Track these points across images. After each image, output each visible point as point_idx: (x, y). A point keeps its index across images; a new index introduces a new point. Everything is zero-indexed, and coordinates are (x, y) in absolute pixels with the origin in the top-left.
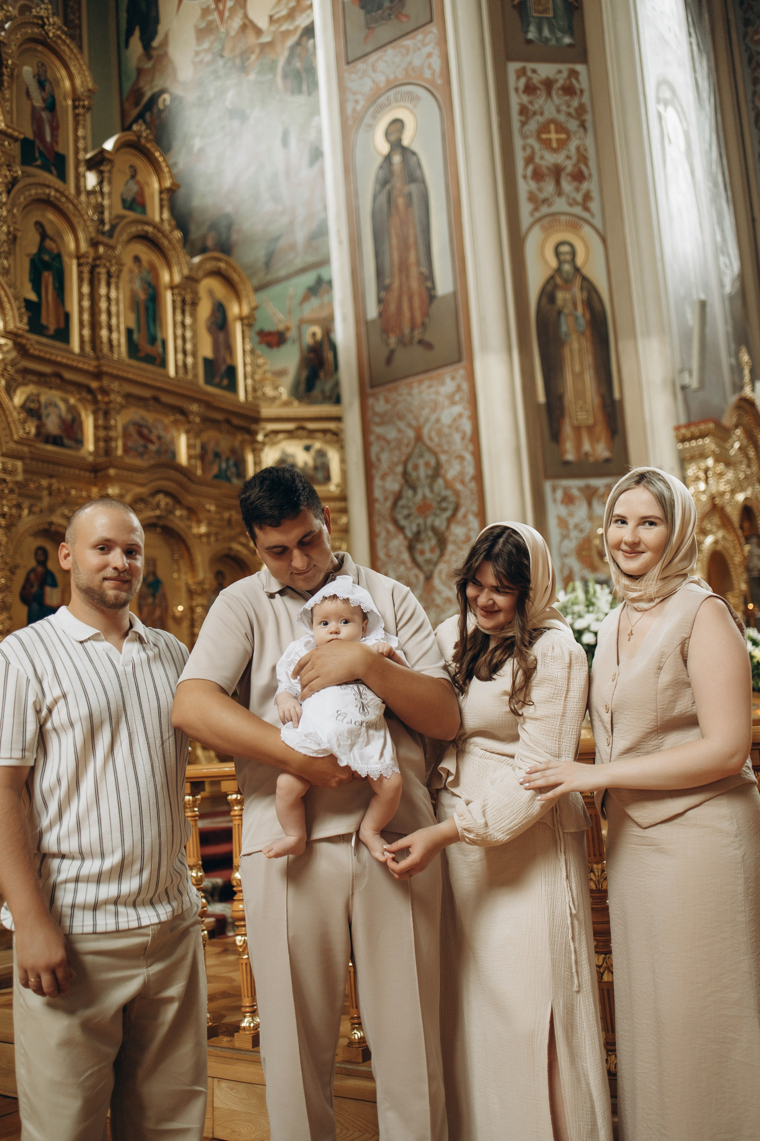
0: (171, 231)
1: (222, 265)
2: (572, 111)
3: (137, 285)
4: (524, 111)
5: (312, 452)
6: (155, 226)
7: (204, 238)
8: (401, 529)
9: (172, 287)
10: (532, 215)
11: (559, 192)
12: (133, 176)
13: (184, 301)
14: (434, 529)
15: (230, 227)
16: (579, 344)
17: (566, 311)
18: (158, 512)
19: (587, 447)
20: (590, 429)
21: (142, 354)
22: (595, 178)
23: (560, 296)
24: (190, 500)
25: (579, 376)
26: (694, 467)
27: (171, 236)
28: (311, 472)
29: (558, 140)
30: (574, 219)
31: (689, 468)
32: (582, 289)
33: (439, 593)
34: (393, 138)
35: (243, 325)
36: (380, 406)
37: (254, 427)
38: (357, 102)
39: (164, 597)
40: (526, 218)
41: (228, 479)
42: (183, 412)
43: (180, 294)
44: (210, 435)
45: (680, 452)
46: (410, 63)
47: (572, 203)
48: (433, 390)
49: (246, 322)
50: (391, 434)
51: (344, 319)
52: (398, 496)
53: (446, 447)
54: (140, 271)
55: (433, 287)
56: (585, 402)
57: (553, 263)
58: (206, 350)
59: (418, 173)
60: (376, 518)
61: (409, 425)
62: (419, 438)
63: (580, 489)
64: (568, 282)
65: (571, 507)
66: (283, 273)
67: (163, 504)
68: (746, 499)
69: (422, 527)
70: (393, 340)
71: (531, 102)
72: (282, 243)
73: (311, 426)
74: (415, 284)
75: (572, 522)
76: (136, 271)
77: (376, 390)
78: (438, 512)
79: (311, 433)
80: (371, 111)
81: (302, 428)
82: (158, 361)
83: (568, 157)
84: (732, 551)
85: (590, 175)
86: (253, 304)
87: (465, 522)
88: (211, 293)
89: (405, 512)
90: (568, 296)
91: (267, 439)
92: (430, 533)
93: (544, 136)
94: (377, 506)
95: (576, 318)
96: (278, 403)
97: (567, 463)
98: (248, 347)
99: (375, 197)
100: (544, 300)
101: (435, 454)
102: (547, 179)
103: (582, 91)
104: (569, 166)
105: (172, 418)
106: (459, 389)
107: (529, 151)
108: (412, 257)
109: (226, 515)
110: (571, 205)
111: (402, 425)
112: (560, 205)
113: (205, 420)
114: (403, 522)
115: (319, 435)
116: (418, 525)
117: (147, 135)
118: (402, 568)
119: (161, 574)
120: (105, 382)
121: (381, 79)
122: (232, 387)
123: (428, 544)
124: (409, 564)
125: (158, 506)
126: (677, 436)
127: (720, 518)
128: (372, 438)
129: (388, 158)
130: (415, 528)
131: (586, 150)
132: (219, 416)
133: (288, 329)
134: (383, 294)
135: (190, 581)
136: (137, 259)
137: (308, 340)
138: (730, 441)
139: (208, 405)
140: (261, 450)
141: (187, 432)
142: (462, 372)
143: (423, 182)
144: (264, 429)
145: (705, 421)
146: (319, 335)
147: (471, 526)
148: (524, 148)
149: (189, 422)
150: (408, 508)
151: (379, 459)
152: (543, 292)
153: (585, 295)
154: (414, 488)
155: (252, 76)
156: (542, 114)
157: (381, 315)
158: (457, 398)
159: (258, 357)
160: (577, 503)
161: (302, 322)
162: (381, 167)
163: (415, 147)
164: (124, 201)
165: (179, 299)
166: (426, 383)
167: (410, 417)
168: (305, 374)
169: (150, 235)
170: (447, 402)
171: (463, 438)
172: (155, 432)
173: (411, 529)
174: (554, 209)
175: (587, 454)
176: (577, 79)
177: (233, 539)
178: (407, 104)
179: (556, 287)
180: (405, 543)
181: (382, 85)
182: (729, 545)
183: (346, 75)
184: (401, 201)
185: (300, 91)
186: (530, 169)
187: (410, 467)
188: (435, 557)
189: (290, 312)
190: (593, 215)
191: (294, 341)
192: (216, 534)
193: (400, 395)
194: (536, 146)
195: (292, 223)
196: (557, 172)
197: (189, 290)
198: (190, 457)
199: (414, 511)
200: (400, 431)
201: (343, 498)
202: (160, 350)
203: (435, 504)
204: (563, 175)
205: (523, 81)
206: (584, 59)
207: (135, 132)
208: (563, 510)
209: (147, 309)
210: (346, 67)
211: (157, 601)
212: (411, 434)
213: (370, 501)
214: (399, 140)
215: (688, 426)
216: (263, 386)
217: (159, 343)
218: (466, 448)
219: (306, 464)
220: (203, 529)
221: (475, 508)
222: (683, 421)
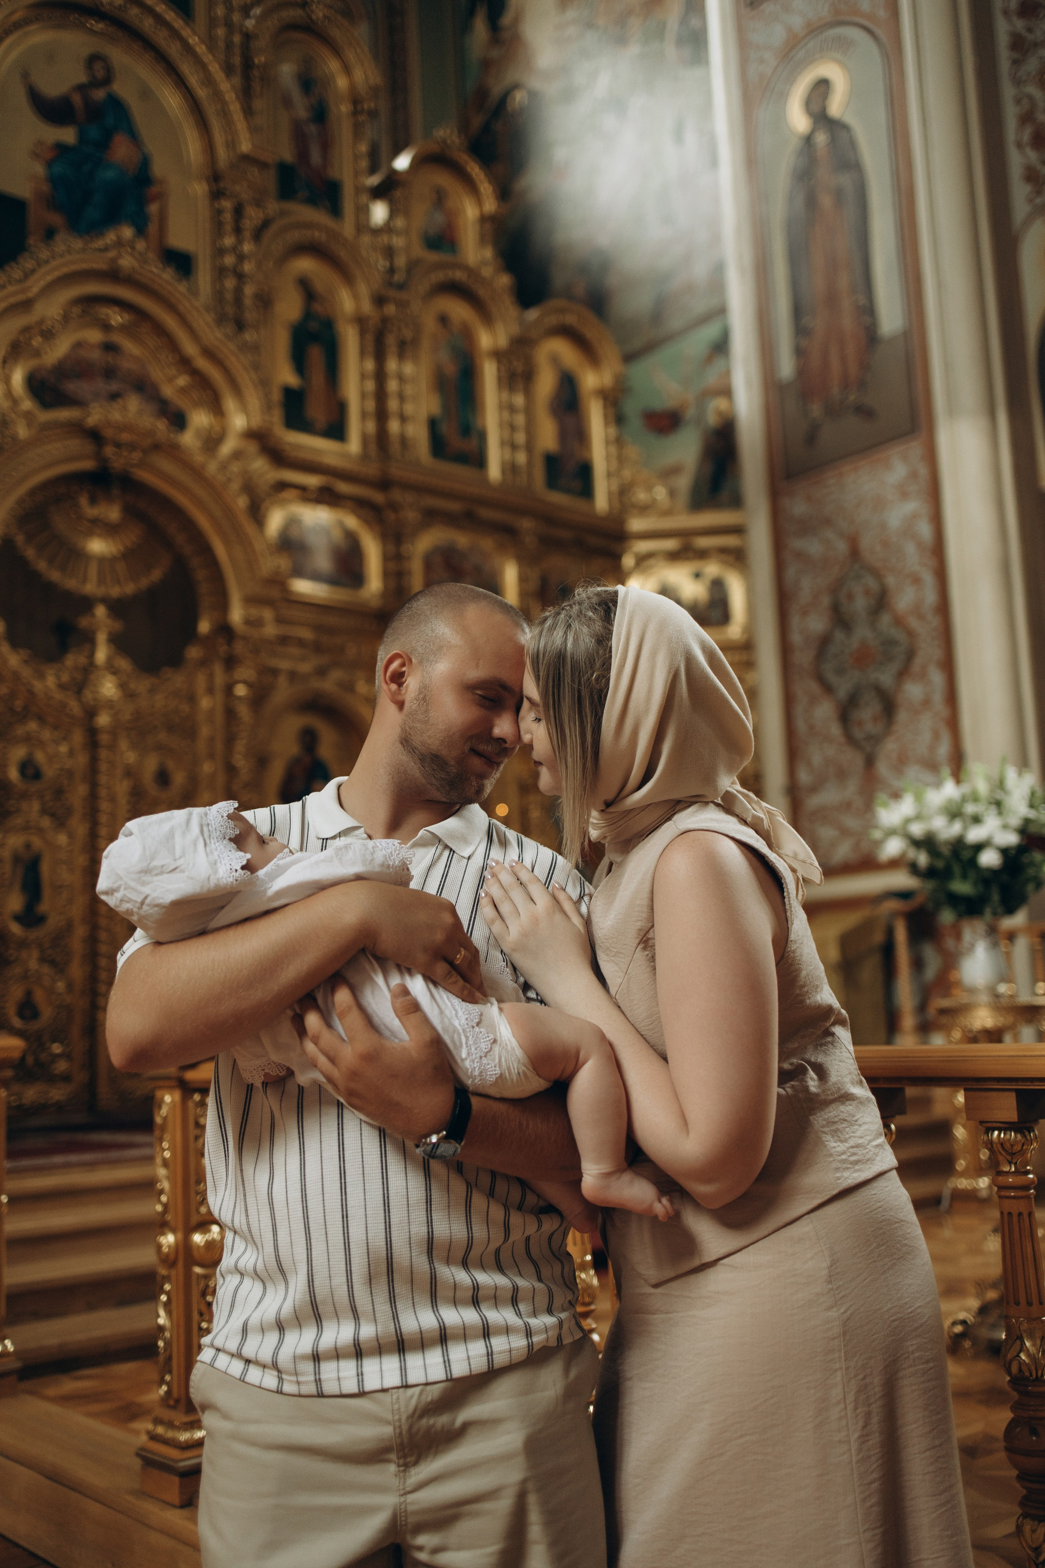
0: (495, 276)
1: (570, 319)
3: (445, 356)
4: (1017, 43)
5: (705, 581)
6: (469, 271)
7: (569, 287)
8: (830, 689)
9: (496, 355)
10: (1030, 202)
12: (439, 203)
13: (514, 373)
14: (877, 688)
15: (603, 267)
21: (451, 452)
27: (492, 283)
28: (704, 611)
33: (887, 784)
34: (816, 107)
35: (602, 402)
36: (798, 507)
37: (618, 547)
38: (763, 61)
40: (1020, 207)
42: (510, 531)
43: (508, 364)
44: (554, 562)
48: (875, 479)
49: (608, 397)
50: (815, 549)
51: (748, 383)
52: (825, 641)
53: (893, 563)
54: (448, 337)
55: (875, 325)
59: (852, 155)
60: (794, 673)
61: (840, 533)
62: (855, 553)
66: (677, 325)
69: (861, 686)
70: (816, 409)
71: (1029, 29)
73: (702, 542)
74: (848, 323)
76: (443, 336)
77: (793, 484)
78: (883, 661)
79: (702, 555)
81: (690, 546)
82: (474, 459)
86: (622, 375)
87: (923, 676)
88: (555, 360)
89: (836, 664)
91: (638, 565)
92: (872, 696)
94: (796, 654)
96: (654, 511)
98: (614, 436)
99: (790, 200)
101: (879, 575)
105: (492, 540)
106: (913, 475)
107: (1026, 104)
108: (843, 281)
111: (829, 534)
113: (545, 541)
114: (833, 680)
115: (714, 556)
116: (855, 683)
120: (397, 495)
121: (797, 22)
123: (869, 712)
124: (842, 742)
128: (788, 557)
129: (809, 140)
130: (849, 687)
132: (565, 536)
133: (684, 406)
134: (802, 342)
136: (443, 320)
137: (708, 421)
139: (550, 520)
141: (518, 559)
142: (917, 449)
143: (859, 168)
144: (634, 550)
146: (728, 411)
147: (932, 682)
148: (1018, 101)
149: (519, 544)
150: (840, 657)
151: (798, 586)
154: (848, 628)
157: (799, 371)
158: (911, 488)
159: (628, 447)
161: (706, 394)
162: (799, 154)
164: (427, 238)
165: (505, 371)
166: (867, 471)
167: (841, 521)
168: (708, 471)
169: (462, 283)
170: (896, 497)
171: (920, 549)
172: (470, 562)
173: (843, 690)
178: (834, 54)
180: (836, 710)
181: (799, 29)
183: (749, 25)
186: (1028, 131)
187: (842, 596)
188: (879, 729)
189: (686, 380)
191: (692, 424)
193: (827, 490)
194: (1038, 94)
195: (688, 255)
197: (520, 357)
198: (522, 595)
199: (849, 661)
200: (826, 543)
201: (749, 646)
202: (477, 445)
203: (878, 651)
209: (458, 387)
210: (749, 13)
212: (843, 547)
213: (785, 649)
214: (825, 110)
216: (633, 489)
217: (474, 435)
218: (924, 564)
219: (694, 599)
221: (938, 654)
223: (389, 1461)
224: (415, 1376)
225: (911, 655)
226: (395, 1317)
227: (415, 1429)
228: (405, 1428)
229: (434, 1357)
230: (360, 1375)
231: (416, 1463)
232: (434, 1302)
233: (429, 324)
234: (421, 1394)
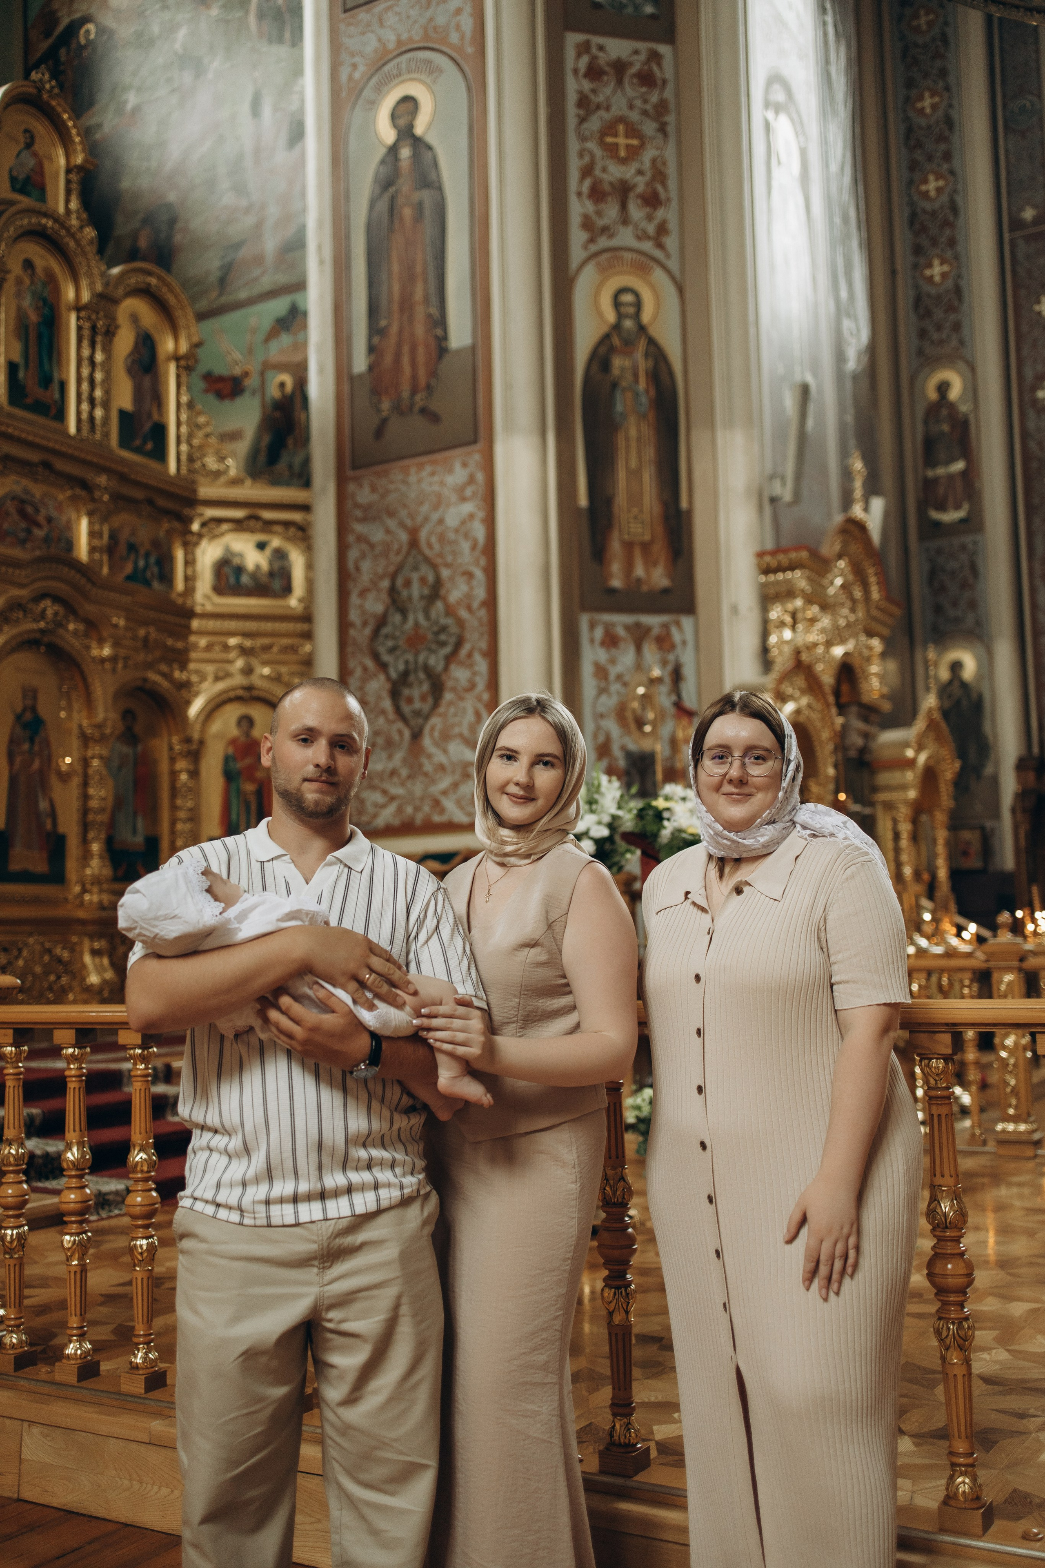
0: (81, 228)
1: (153, 281)
2: (649, 107)
3: (27, 302)
4: (583, 101)
5: (268, 552)
6: (56, 220)
7: (135, 236)
8: (383, 666)
9: (78, 308)
10: (585, 247)
11: (625, 220)
12: (29, 145)
13: (94, 328)
14: (428, 670)
15: (172, 222)
16: (639, 430)
17: (624, 384)
18: (42, 625)
19: (639, 571)
20: (646, 547)
21: (29, 401)
22: (674, 204)
23: (618, 363)
24: (90, 609)
25: (635, 474)
26: (779, 609)
27: (79, 236)
28: (265, 579)
29: (628, 146)
30: (642, 258)
31: (772, 609)
32: (647, 355)
33: (429, 756)
34: (402, 122)
35: (178, 367)
36: (364, 495)
37: (186, 511)
38: (355, 66)
39: (47, 743)
40: (577, 252)
41: (147, 583)
42: (85, 485)
43: (89, 318)
44: (125, 520)
45: (763, 586)
46: (431, 20)
47: (642, 236)
48: (436, 478)
49: (183, 363)
50: (377, 535)
51: (321, 371)
52: (382, 621)
53: (449, 559)
54: (32, 282)
55: (445, 338)
56: (641, 511)
57: (611, 316)
58: (124, 399)
59: (433, 176)
60: (350, 649)
61: (402, 525)
62: (414, 543)
63: (627, 628)
64: (629, 344)
65: (614, 651)
66: (243, 295)
67: (49, 612)
68: (846, 654)
69: (412, 666)
70: (386, 405)
71: (594, 91)
72: (244, 253)
73: (268, 515)
74: (420, 330)
75: (613, 671)
76: (27, 281)
77: (358, 473)
78: (434, 647)
79: (268, 526)
80: (374, 81)
81: (257, 518)
82: (53, 411)
83: (640, 172)
84: (819, 724)
85: (668, 200)
86: (195, 339)
87: (469, 664)
88: (135, 319)
89: (390, 643)
90: (627, 363)
91: (205, 530)
92: (422, 675)
93: (609, 140)
94: (352, 632)
95: (637, 395)
96: (223, 479)
97: (612, 591)
98: (184, 399)
99: (372, 204)
100: (595, 367)
101: (435, 567)
102: (609, 199)
103: (665, 82)
104: (641, 184)
105: (69, 493)
106: (471, 480)
107: (587, 159)
108: (419, 294)
109: (142, 632)
110: (639, 238)
111: (392, 523)
112: (625, 237)
113: (117, 497)
114: (386, 658)
115: (279, 528)
116: (407, 662)
117: (52, 88)
118: (381, 720)
119: (43, 711)
121: (391, 38)
122: (160, 454)
123: (418, 690)
124: (391, 716)
125: (43, 615)
126: (759, 565)
127: (807, 680)
128: (351, 539)
129: (393, 150)
130: (401, 667)
131: (664, 164)
132: (139, 494)
133: (246, 374)
134: (376, 340)
135: (85, 723)
136: (28, 265)
137: (274, 392)
138: (830, 576)
139: (123, 478)
140: (197, 544)
141: (90, 514)
142: (477, 457)
143: (440, 188)
144: (202, 515)
145: (797, 549)
146: (289, 387)
147: (476, 668)
148: (581, 155)
149: (93, 500)
150: (394, 638)
151: (358, 569)
152: (594, 355)
153: (650, 363)
154: (404, 612)
155: (215, 12)
156: (608, 108)
157: (371, 368)
158: (468, 492)
159: (199, 413)
160: (622, 645)
161: (267, 367)
162: (383, 162)
163: (431, 139)
164: (13, 180)
165: (87, 325)
166: (428, 469)
167: (403, 513)
168: (266, 439)
169: (49, 232)
170: (454, 498)
171: (474, 548)
172: (43, 511)
173: (396, 667)
174: (615, 242)
175: (639, 581)
176: (659, 65)
177: (150, 666)
178: (423, 77)
179: (612, 349)
180: (388, 686)
181: (391, 46)
182: (815, 716)
183: (342, 26)
184: (407, 212)
185: (280, 40)
186: (587, 183)
187: (399, 582)
188: (426, 707)
189: (250, 351)
190: (668, 256)
191: (254, 393)
192: (126, 659)
193: (391, 482)
194: (598, 152)
195: (259, 226)
196: (623, 190)
197: (102, 314)
198: (92, 550)
199: (401, 642)
200: (388, 531)
201: (307, 617)
202: (57, 396)
203: (430, 636)
204: (632, 195)
205: (585, 60)
206: (670, 37)
207: (34, 82)
208: (602, 655)
209: (40, 336)
210: (344, 16)
211: (36, 748)
212: (404, 537)
213: (343, 625)
214: (411, 127)
215: (773, 553)
216: (204, 455)
217: (56, 385)
218: (477, 563)
219: (258, 567)
220: (107, 651)
221: (484, 645)
222: (769, 546)
223: (313, 1266)
224: (332, 1213)
225: (459, 644)
226: (321, 1178)
227: (332, 1245)
228: (325, 1245)
229: (344, 1201)
230: (296, 1213)
231: (330, 1267)
232: (344, 1168)
233: (16, 268)
234: (336, 1223)
